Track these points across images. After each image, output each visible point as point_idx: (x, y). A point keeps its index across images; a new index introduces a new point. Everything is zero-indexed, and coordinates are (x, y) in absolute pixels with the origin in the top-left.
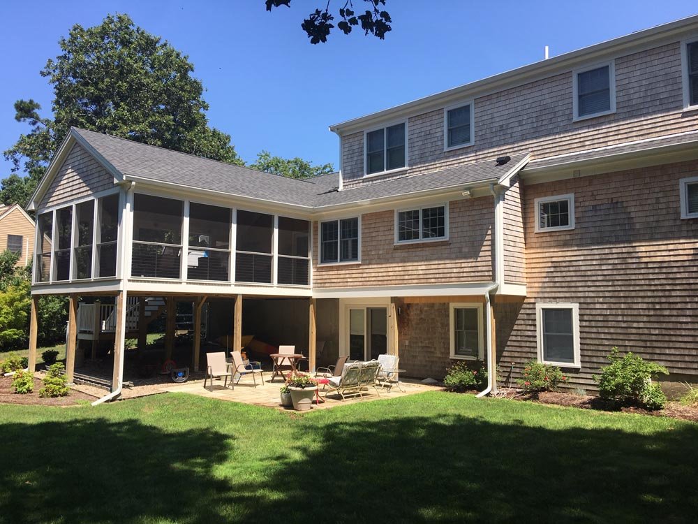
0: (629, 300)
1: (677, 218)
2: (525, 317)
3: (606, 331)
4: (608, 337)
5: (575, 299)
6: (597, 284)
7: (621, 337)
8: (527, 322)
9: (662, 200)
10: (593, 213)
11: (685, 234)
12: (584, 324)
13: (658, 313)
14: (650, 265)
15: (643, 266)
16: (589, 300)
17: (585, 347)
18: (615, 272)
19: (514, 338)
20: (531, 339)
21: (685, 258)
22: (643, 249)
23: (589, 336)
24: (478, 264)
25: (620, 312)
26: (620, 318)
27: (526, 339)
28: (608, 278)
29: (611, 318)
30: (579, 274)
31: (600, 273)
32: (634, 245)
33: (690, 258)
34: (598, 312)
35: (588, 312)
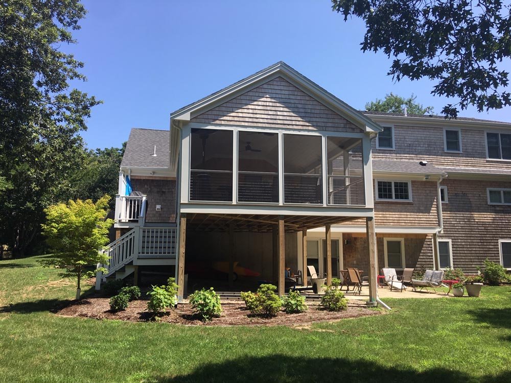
0: (472, 238)
1: (487, 204)
2: (427, 246)
3: (463, 252)
4: (464, 255)
5: (450, 237)
6: (459, 230)
7: (469, 255)
8: (428, 249)
9: (482, 196)
10: (455, 197)
11: (489, 211)
12: (454, 249)
13: (482, 244)
14: (479, 223)
15: (476, 223)
16: (456, 238)
17: (455, 260)
18: (466, 225)
19: (422, 257)
20: (431, 257)
21: (490, 221)
22: (476, 216)
23: (457, 255)
24: (430, 217)
25: (468, 244)
26: (468, 246)
27: (428, 257)
28: (463, 228)
29: (465, 246)
30: (451, 225)
31: (460, 225)
32: (472, 213)
33: (492, 221)
34: (460, 243)
35: (456, 243)
